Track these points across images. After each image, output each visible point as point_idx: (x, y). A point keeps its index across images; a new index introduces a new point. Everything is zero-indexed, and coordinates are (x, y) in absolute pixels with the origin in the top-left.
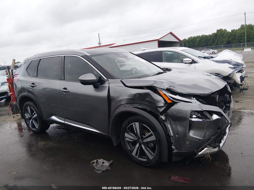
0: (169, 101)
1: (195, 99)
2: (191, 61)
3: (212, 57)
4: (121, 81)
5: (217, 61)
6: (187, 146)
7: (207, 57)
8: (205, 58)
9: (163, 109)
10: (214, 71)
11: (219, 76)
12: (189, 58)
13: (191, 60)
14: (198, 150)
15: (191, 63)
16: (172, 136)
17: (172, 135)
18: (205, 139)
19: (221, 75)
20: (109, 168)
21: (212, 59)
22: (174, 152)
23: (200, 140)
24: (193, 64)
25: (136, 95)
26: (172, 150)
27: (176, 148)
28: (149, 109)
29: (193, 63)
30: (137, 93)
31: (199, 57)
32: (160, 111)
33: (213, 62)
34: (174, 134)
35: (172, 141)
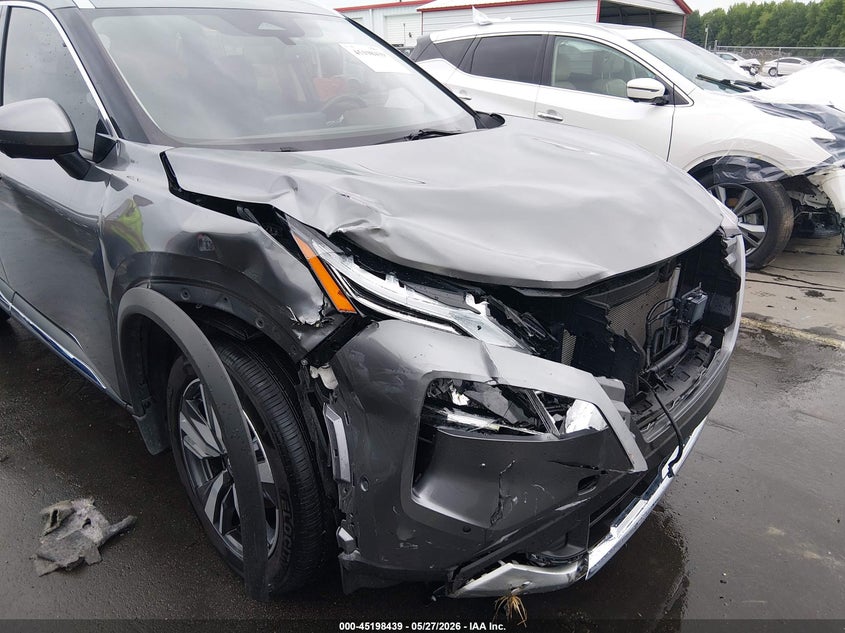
0: (342, 305)
1: (482, 307)
2: (660, 94)
3: (758, 86)
4: (163, 156)
5: (769, 104)
6: (402, 545)
7: (738, 83)
8: (725, 84)
9: (317, 338)
10: (747, 149)
11: (767, 171)
12: (657, 79)
13: (662, 88)
14: (463, 570)
15: (660, 102)
16: (343, 482)
17: (345, 475)
18: (494, 529)
19: (772, 170)
20: (93, 557)
21: (753, 93)
22: (344, 556)
23: (467, 528)
24: (668, 109)
25: (197, 239)
26: (338, 546)
27: (356, 539)
28: (260, 323)
29: (668, 103)
30: (204, 234)
31: (700, 77)
32: (304, 346)
33: (751, 105)
34: (353, 476)
35: (345, 503)
